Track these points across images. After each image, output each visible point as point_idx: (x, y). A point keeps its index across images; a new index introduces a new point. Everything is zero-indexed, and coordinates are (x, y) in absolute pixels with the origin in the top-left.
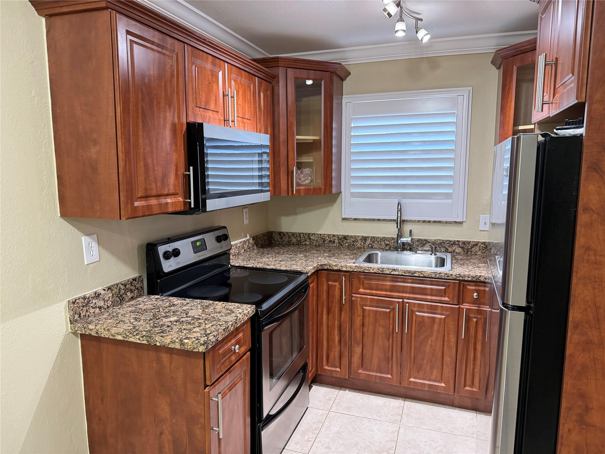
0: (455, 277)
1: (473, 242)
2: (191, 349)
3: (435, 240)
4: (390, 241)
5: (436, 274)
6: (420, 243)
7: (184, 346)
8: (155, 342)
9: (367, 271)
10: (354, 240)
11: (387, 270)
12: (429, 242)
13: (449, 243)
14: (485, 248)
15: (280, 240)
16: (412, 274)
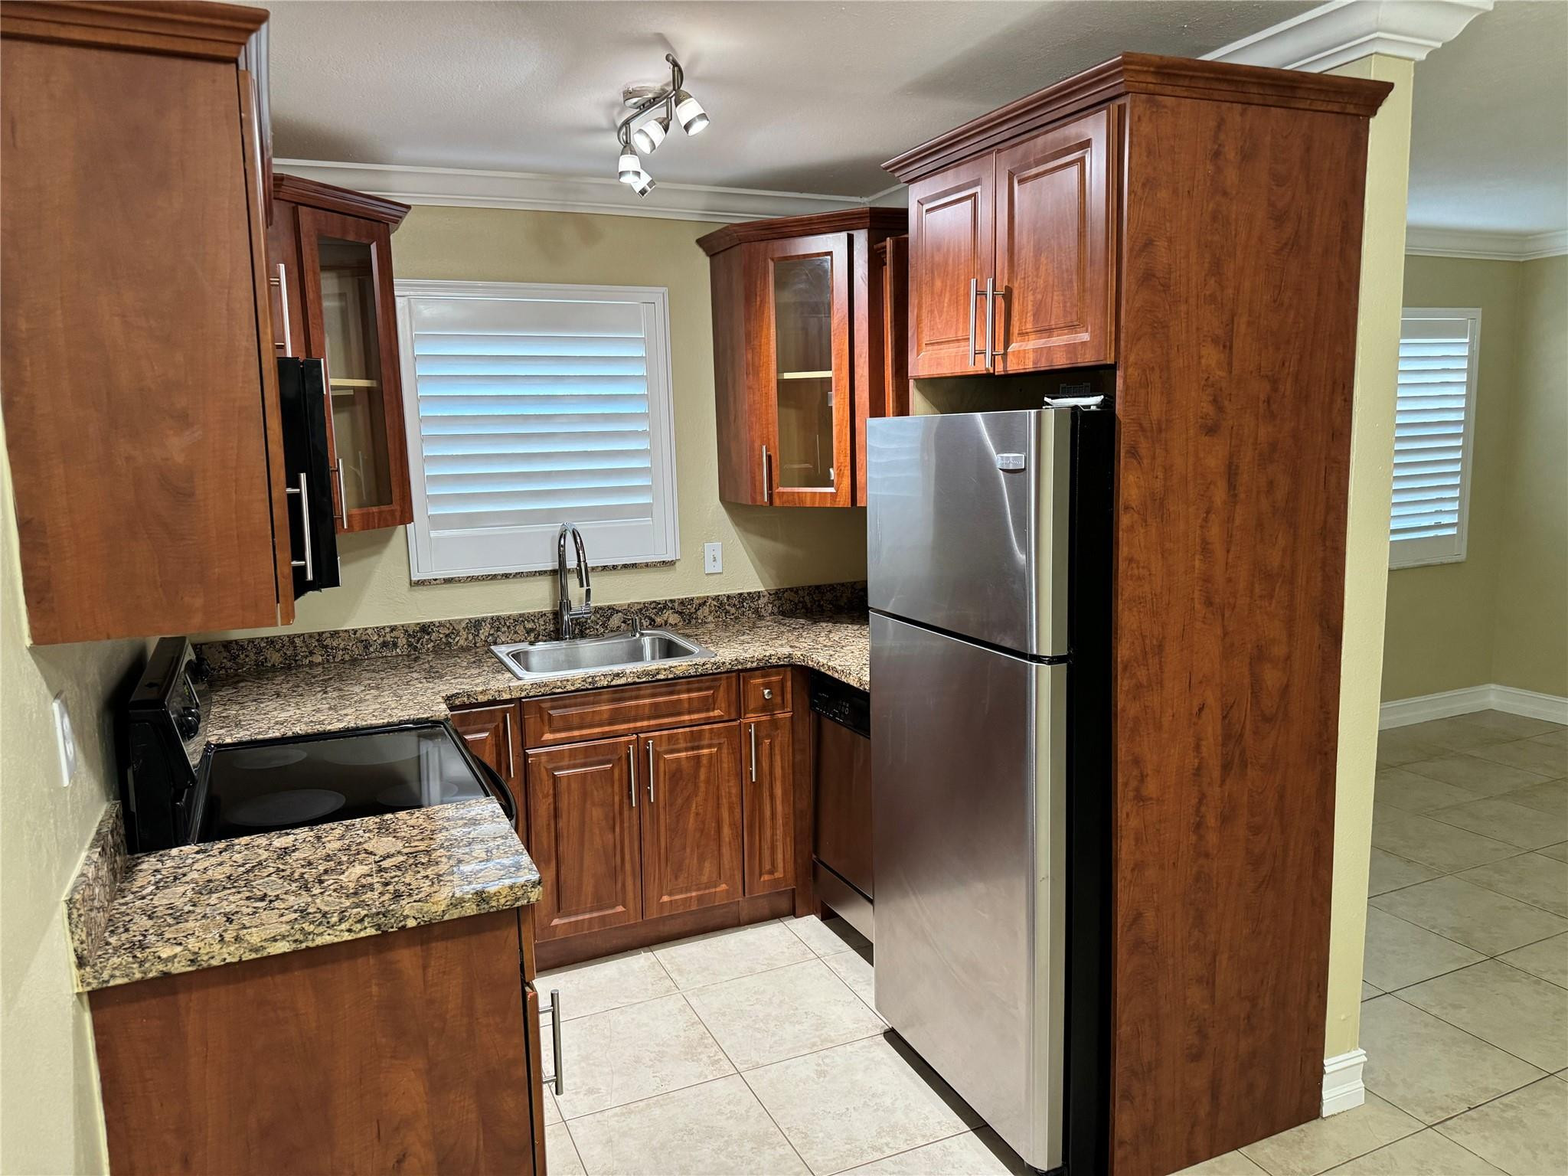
0: (730, 666)
1: (697, 598)
2: (508, 903)
3: (629, 605)
4: (536, 621)
5: (696, 667)
6: (601, 616)
7: (488, 903)
8: (401, 921)
9: (560, 690)
10: (447, 632)
11: (602, 678)
12: (618, 611)
13: (655, 608)
14: (719, 607)
15: (229, 664)
16: (653, 677)
